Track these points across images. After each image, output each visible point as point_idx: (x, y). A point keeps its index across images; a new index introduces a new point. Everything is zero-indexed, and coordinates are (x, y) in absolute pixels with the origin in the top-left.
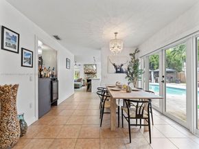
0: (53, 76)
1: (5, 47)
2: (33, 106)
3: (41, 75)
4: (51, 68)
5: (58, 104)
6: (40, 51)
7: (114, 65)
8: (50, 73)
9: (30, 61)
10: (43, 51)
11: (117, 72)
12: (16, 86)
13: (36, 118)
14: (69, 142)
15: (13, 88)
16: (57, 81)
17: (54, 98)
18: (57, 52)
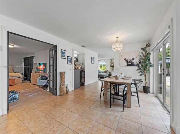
0: (82, 68)
1: (62, 57)
2: (72, 83)
3: (75, 68)
4: (81, 64)
5: (85, 85)
6: (76, 55)
7: (125, 59)
8: (81, 67)
9: (70, 61)
10: (77, 55)
11: (128, 65)
12: (65, 72)
13: (73, 89)
14: (82, 99)
15: (64, 73)
16: (84, 72)
17: (82, 81)
18: (84, 54)
